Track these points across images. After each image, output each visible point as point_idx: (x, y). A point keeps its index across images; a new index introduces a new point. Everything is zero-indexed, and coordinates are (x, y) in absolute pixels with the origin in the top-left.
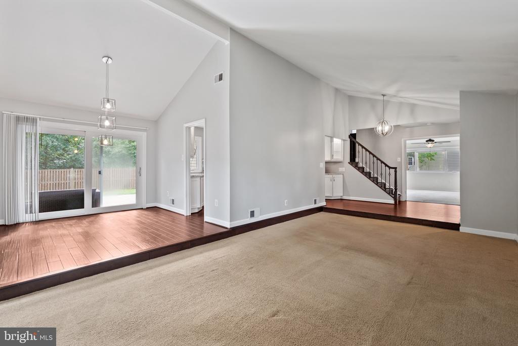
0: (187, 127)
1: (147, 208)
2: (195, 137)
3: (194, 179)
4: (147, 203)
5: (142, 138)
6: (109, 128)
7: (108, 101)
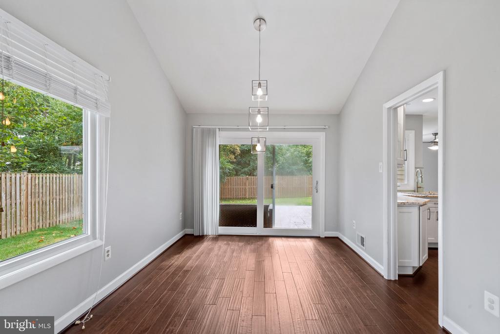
0: (389, 108)
1: (326, 237)
2: (406, 131)
3: (405, 209)
4: (325, 231)
5: (318, 141)
6: (263, 126)
7: (260, 85)
